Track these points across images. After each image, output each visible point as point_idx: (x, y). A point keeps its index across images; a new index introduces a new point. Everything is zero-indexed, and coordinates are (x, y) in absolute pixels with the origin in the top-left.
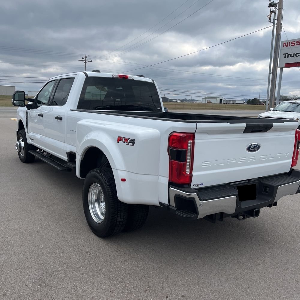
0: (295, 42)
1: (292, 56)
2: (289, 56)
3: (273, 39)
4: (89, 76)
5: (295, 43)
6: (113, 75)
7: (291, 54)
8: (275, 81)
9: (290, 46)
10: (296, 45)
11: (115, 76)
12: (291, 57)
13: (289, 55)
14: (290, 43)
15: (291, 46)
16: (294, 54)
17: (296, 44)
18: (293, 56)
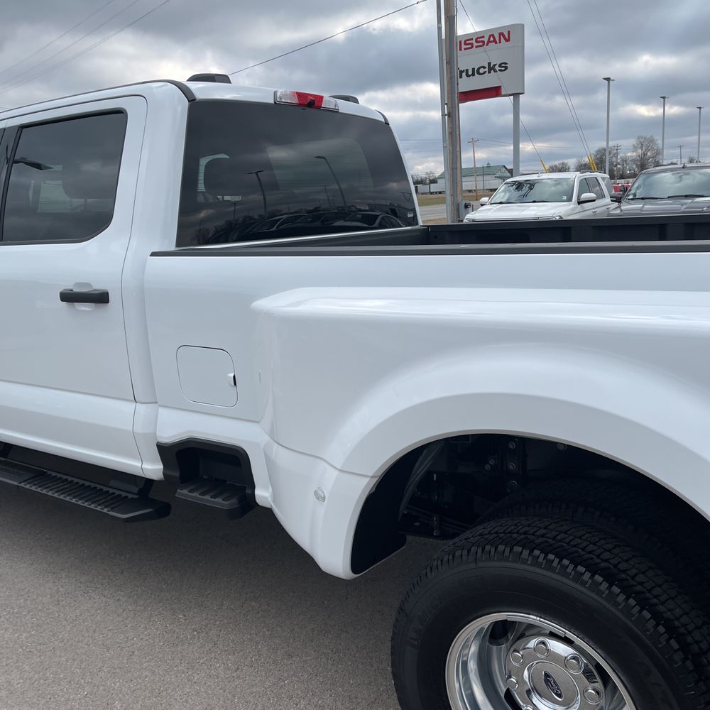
0: (472, 39)
1: (470, 73)
2: (464, 74)
3: (439, 28)
4: (200, 96)
5: (473, 42)
6: (278, 94)
7: (467, 70)
8: (458, 133)
9: (463, 49)
10: (476, 47)
11: (284, 95)
12: (468, 75)
13: (464, 71)
14: (460, 42)
15: (465, 49)
16: (474, 69)
17: (475, 44)
18: (473, 74)
